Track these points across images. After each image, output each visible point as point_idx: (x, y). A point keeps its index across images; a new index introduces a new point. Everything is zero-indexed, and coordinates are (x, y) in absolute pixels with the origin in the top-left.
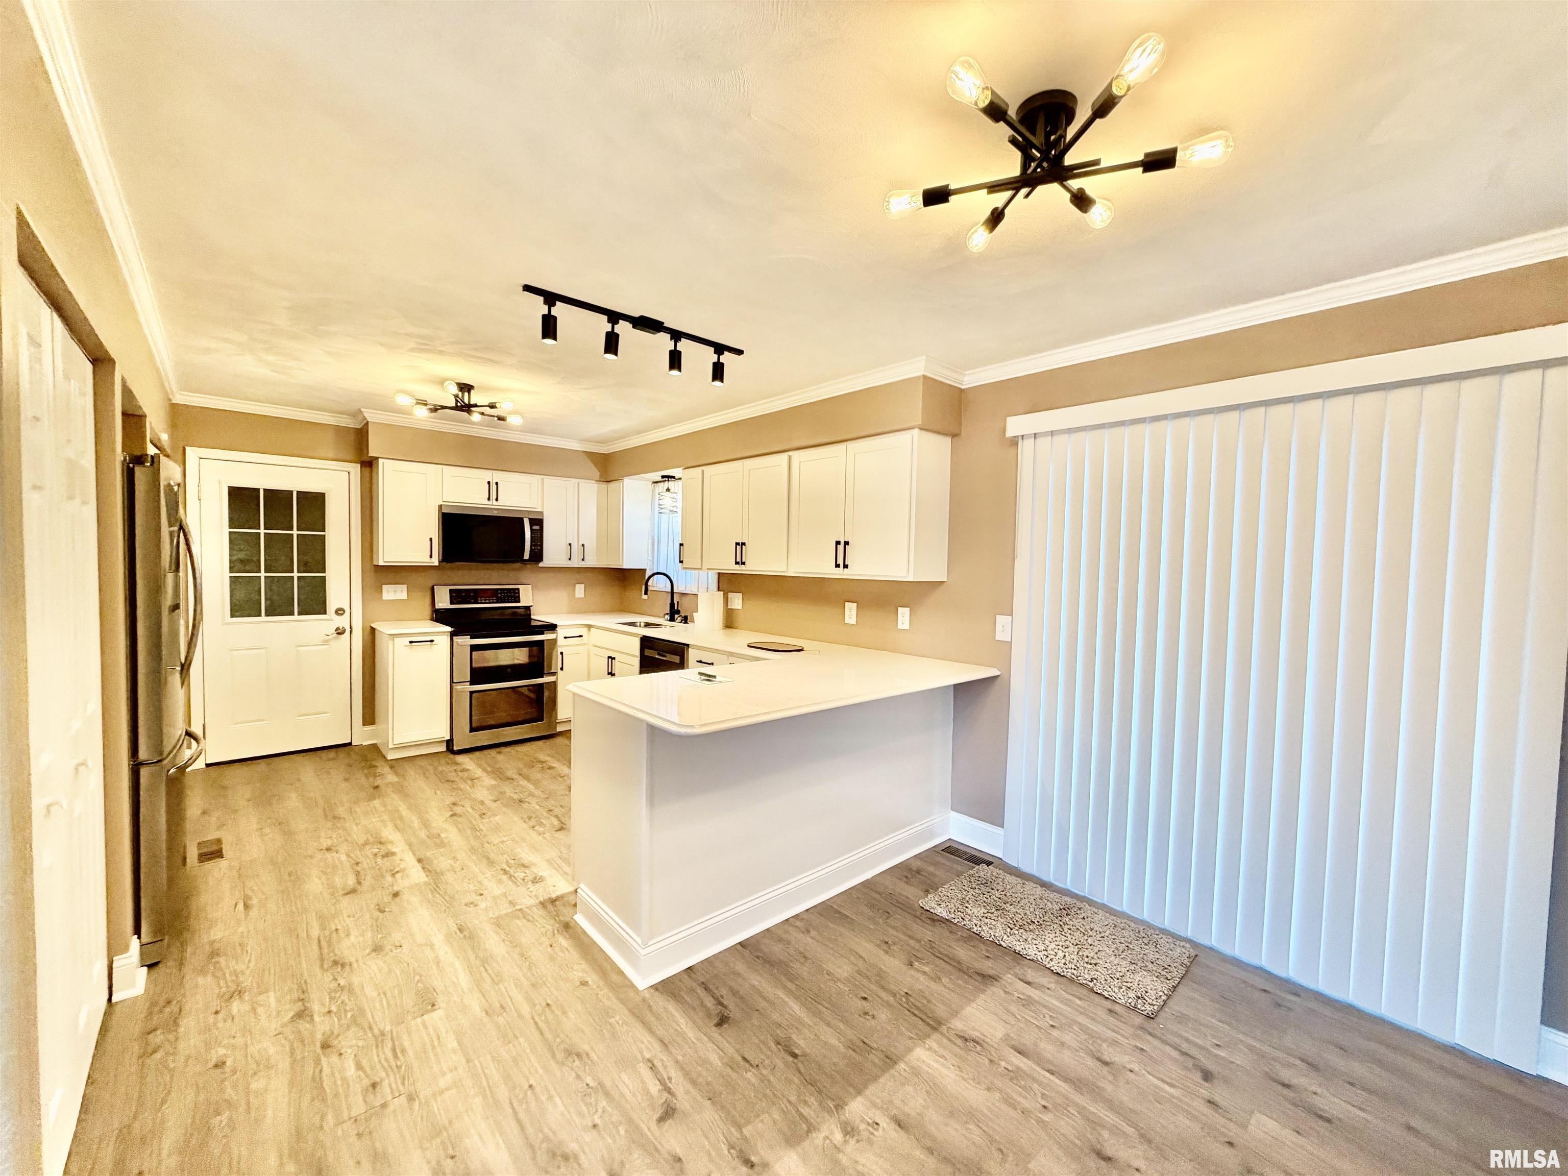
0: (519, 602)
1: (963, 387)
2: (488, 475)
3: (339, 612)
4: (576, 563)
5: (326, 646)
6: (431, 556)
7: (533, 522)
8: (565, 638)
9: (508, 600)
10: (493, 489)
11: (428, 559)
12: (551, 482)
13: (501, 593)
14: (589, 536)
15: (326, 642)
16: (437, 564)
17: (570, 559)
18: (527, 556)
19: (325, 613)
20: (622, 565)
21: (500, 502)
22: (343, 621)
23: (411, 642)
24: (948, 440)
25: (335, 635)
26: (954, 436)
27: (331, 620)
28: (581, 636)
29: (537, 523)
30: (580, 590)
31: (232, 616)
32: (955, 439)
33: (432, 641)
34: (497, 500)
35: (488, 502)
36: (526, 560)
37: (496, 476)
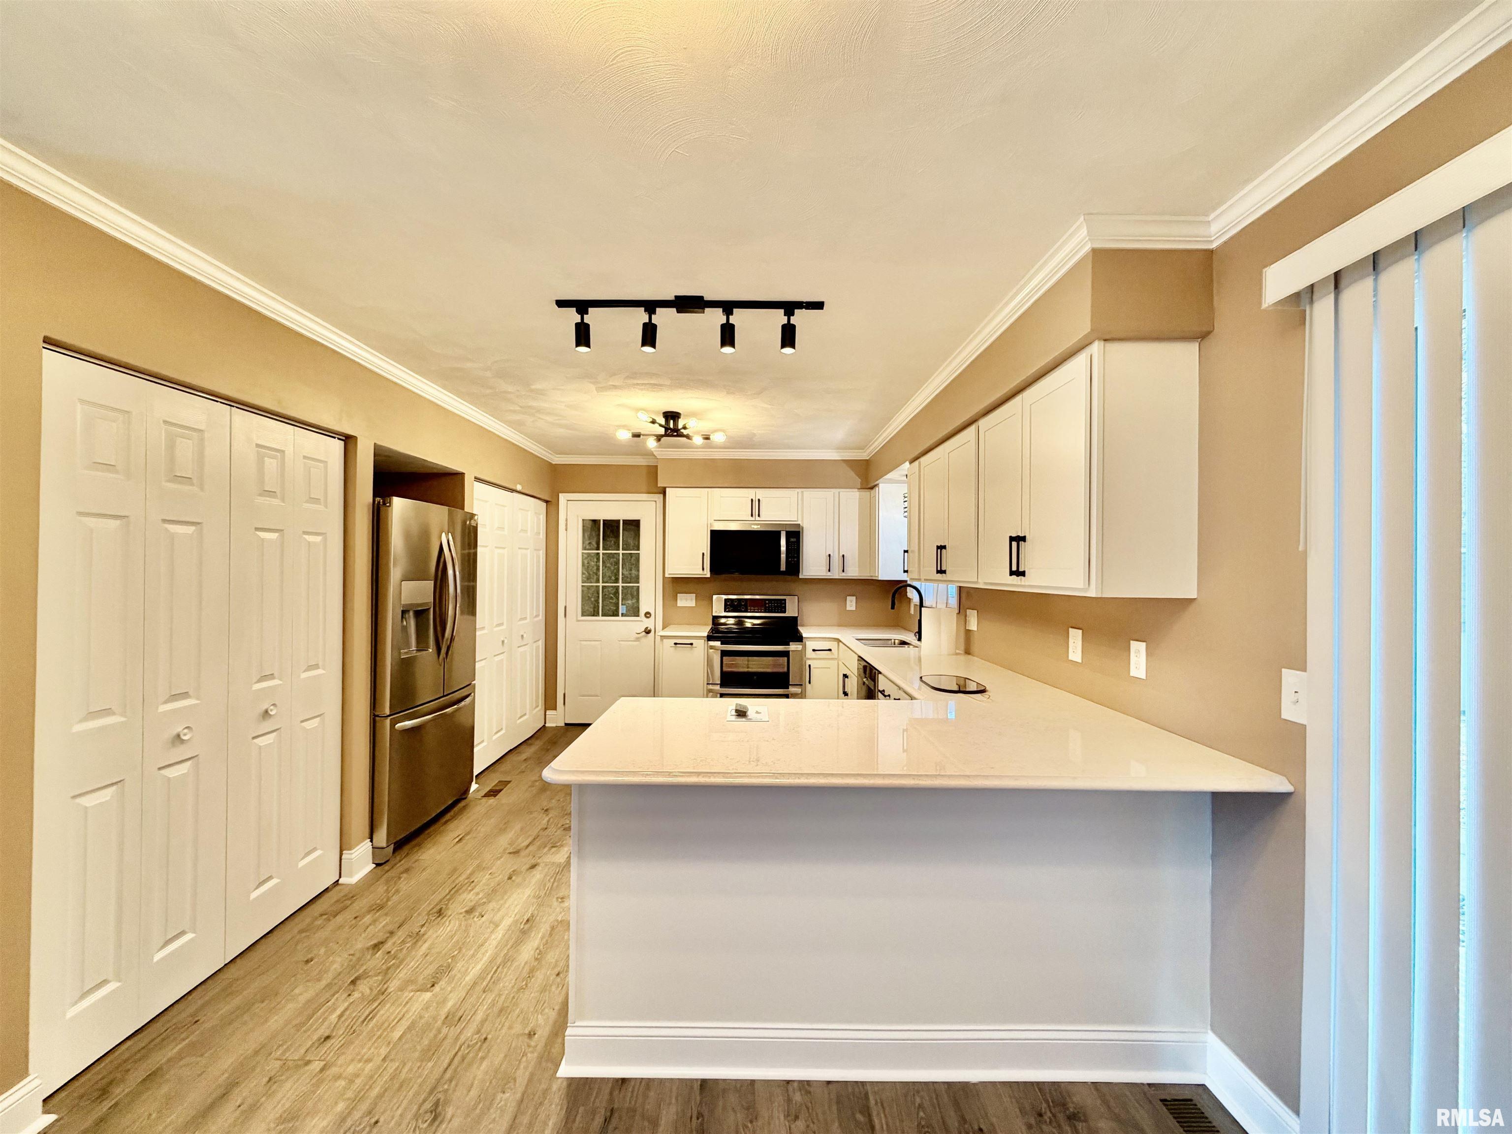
0: (785, 612)
1: (1214, 246)
2: (751, 493)
3: (648, 615)
4: (836, 574)
5: (638, 643)
6: (703, 569)
7: (789, 534)
8: (814, 650)
9: (772, 609)
10: (755, 507)
11: (701, 572)
12: (811, 495)
13: (768, 604)
14: (850, 545)
15: (638, 639)
16: (708, 575)
17: (829, 571)
18: (783, 567)
19: (638, 616)
20: (878, 577)
21: (763, 517)
22: (649, 623)
23: (676, 644)
24: (1193, 348)
25: (644, 633)
26: (1202, 336)
27: (641, 621)
28: (830, 650)
29: (795, 536)
30: (851, 604)
31: (583, 615)
32: (1206, 342)
33: (692, 644)
34: (759, 516)
35: (751, 518)
36: (783, 573)
37: (760, 494)
